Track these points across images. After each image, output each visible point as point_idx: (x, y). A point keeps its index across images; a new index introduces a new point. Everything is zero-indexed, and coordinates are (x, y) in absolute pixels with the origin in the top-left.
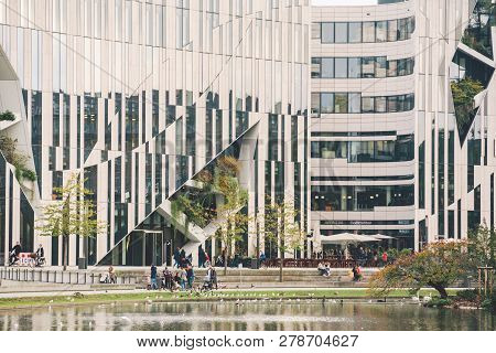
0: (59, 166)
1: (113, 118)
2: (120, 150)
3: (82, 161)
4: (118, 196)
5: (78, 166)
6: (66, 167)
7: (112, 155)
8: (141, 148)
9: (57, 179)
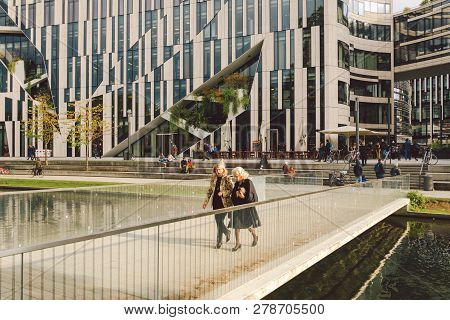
0: (72, 98)
1: (116, 64)
2: (122, 83)
3: (90, 93)
4: (120, 113)
5: (87, 97)
6: (78, 98)
7: (115, 88)
8: (140, 80)
9: (71, 109)
